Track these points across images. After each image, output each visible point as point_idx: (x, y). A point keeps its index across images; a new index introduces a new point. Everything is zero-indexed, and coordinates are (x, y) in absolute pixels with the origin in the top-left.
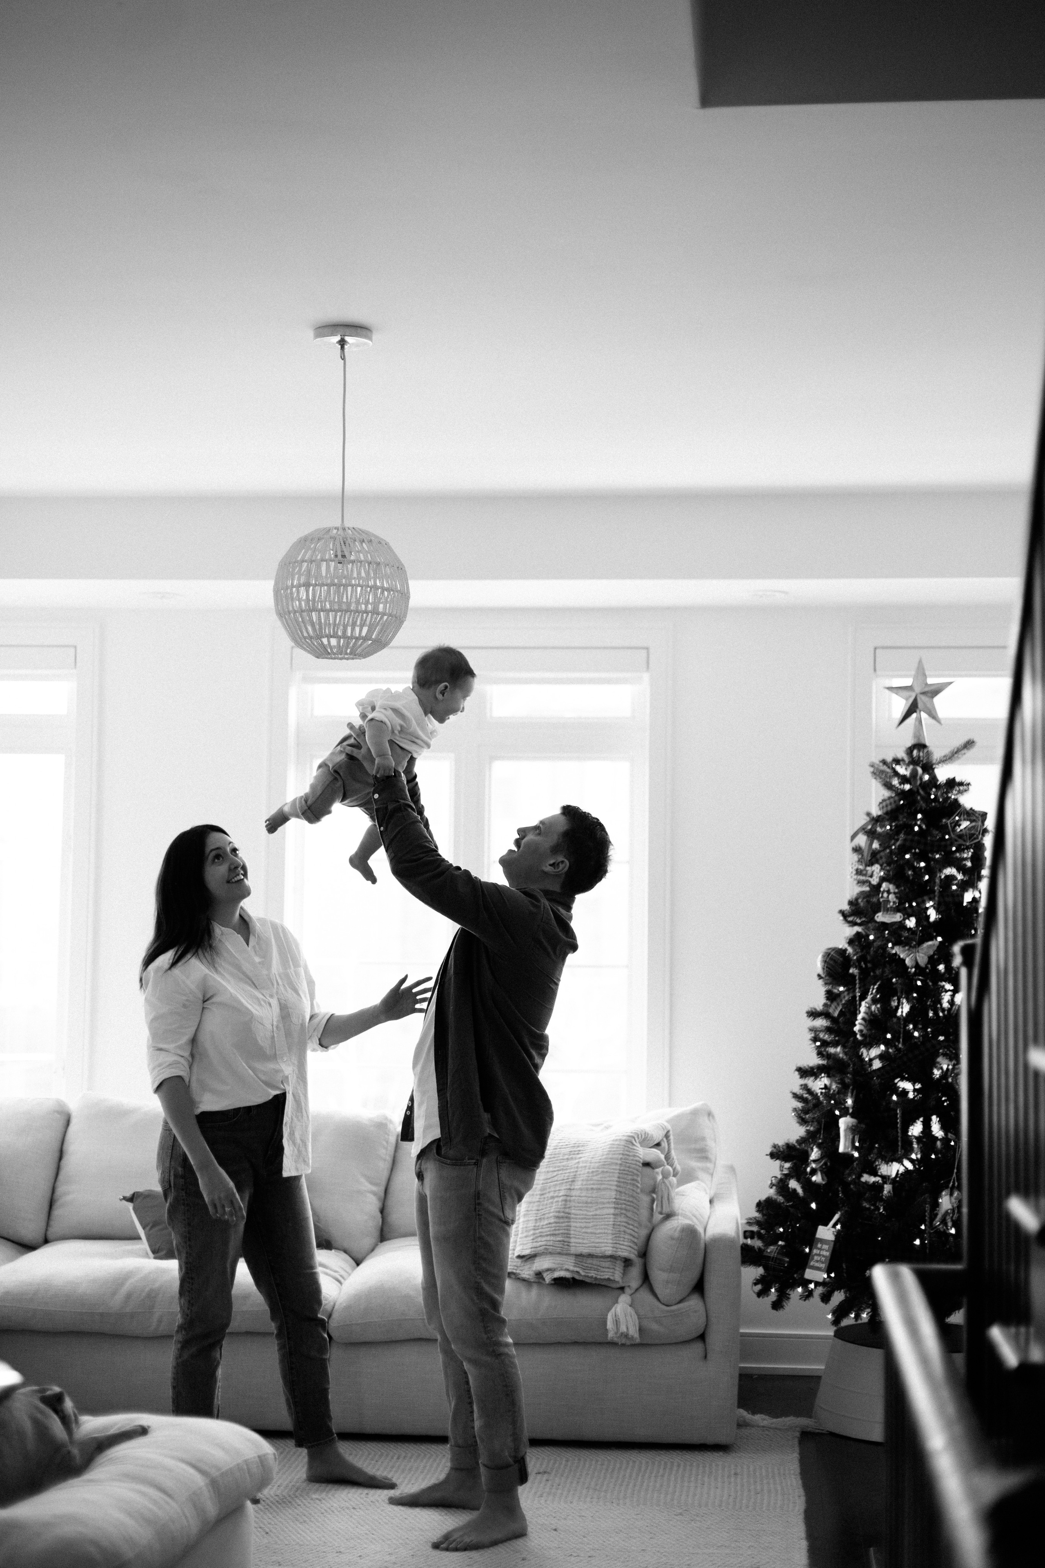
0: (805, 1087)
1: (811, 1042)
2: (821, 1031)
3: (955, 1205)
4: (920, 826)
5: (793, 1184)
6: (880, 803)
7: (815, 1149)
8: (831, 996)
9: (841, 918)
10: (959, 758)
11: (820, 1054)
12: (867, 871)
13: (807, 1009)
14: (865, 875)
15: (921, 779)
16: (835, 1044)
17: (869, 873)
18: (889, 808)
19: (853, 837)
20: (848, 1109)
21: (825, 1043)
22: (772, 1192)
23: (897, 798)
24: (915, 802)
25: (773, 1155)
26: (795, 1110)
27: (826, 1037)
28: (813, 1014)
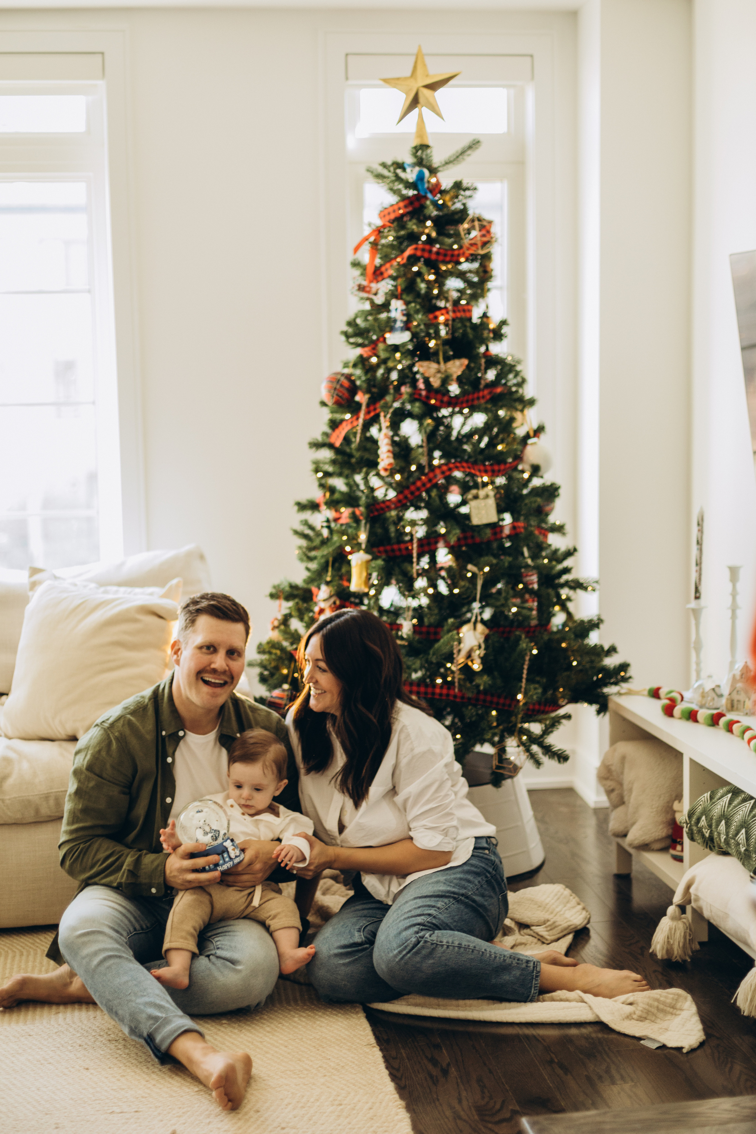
0: (306, 523)
1: (313, 473)
2: (325, 463)
3: (482, 640)
4: (428, 236)
5: (296, 624)
6: (381, 212)
7: (324, 587)
8: (334, 424)
9: (343, 338)
10: (463, 159)
11: (322, 486)
12: (371, 288)
13: (309, 439)
14: (369, 292)
15: (429, 182)
16: (340, 475)
17: (374, 290)
18: (393, 216)
19: (356, 249)
20: (359, 544)
21: (327, 474)
22: (275, 635)
23: (402, 204)
24: (423, 207)
25: (272, 596)
26: (300, 548)
27: (330, 469)
28: (317, 445)
